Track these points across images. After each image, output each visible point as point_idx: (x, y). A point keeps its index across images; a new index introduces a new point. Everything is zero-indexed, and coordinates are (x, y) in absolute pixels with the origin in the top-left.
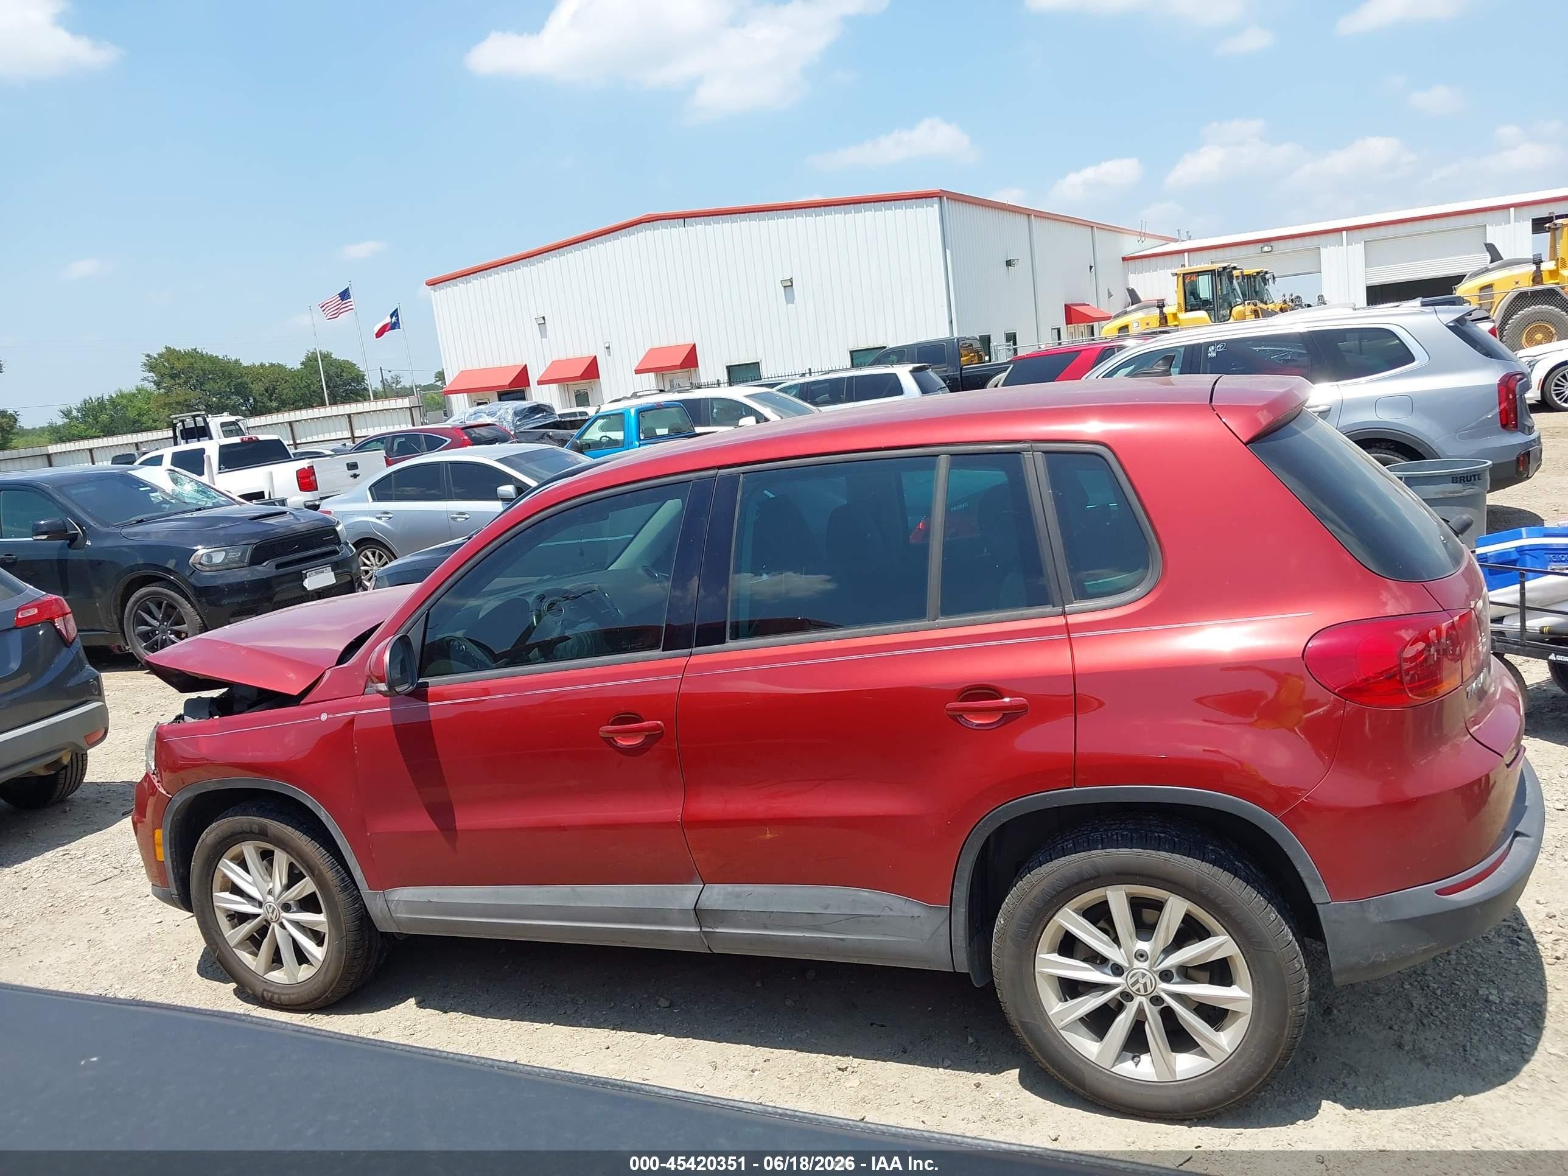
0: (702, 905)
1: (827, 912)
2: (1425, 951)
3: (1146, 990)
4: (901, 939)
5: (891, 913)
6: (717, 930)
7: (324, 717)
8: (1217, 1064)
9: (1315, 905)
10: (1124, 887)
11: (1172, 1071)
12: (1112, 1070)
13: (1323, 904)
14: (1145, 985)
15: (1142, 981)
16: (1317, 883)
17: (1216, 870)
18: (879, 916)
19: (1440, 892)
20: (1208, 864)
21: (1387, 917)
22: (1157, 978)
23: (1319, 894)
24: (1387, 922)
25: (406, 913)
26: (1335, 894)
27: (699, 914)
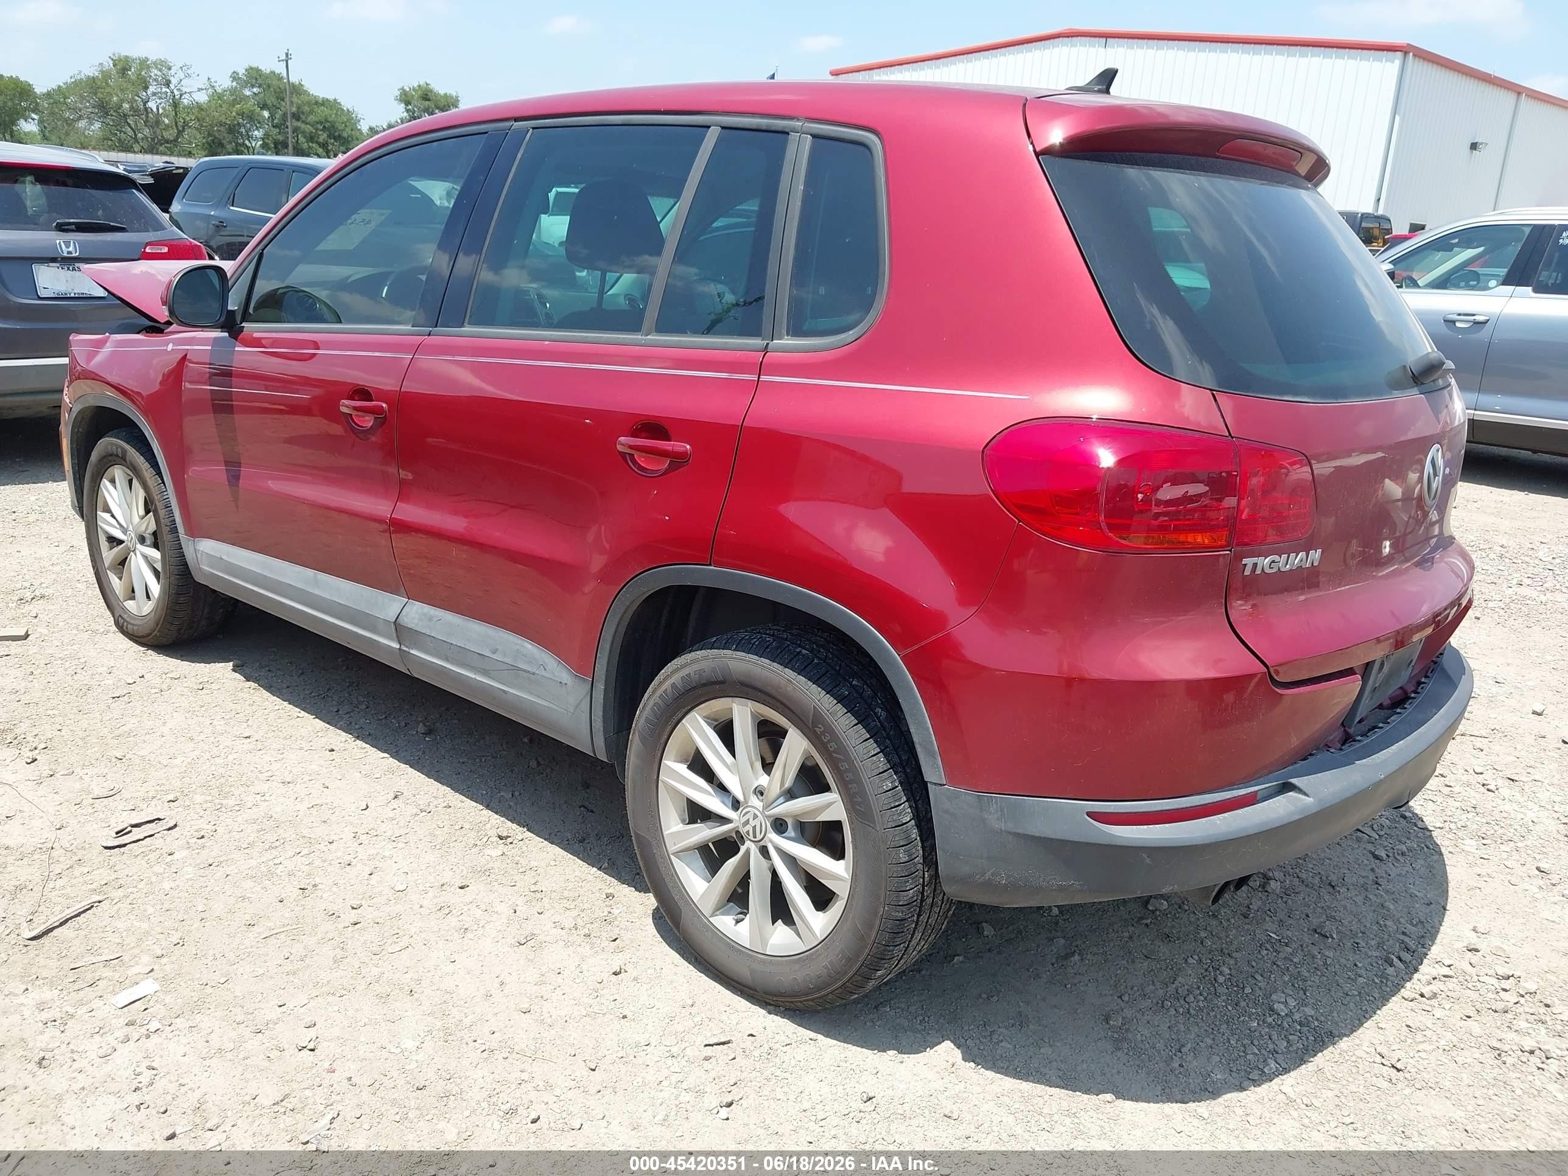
0: (405, 620)
1: (494, 656)
2: (1061, 889)
3: (755, 837)
4: (551, 705)
5: (544, 673)
6: (412, 652)
7: (170, 347)
8: (805, 949)
9: (925, 784)
10: (750, 703)
11: (764, 942)
12: (711, 919)
13: (935, 784)
14: (754, 828)
15: (752, 823)
16: (931, 754)
17: (840, 709)
18: (534, 674)
19: (1093, 815)
20: (832, 698)
21: (1010, 826)
22: (768, 825)
23: (933, 770)
24: (1010, 833)
25: (208, 566)
26: (953, 776)
27: (399, 630)
